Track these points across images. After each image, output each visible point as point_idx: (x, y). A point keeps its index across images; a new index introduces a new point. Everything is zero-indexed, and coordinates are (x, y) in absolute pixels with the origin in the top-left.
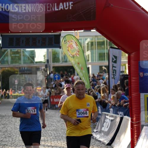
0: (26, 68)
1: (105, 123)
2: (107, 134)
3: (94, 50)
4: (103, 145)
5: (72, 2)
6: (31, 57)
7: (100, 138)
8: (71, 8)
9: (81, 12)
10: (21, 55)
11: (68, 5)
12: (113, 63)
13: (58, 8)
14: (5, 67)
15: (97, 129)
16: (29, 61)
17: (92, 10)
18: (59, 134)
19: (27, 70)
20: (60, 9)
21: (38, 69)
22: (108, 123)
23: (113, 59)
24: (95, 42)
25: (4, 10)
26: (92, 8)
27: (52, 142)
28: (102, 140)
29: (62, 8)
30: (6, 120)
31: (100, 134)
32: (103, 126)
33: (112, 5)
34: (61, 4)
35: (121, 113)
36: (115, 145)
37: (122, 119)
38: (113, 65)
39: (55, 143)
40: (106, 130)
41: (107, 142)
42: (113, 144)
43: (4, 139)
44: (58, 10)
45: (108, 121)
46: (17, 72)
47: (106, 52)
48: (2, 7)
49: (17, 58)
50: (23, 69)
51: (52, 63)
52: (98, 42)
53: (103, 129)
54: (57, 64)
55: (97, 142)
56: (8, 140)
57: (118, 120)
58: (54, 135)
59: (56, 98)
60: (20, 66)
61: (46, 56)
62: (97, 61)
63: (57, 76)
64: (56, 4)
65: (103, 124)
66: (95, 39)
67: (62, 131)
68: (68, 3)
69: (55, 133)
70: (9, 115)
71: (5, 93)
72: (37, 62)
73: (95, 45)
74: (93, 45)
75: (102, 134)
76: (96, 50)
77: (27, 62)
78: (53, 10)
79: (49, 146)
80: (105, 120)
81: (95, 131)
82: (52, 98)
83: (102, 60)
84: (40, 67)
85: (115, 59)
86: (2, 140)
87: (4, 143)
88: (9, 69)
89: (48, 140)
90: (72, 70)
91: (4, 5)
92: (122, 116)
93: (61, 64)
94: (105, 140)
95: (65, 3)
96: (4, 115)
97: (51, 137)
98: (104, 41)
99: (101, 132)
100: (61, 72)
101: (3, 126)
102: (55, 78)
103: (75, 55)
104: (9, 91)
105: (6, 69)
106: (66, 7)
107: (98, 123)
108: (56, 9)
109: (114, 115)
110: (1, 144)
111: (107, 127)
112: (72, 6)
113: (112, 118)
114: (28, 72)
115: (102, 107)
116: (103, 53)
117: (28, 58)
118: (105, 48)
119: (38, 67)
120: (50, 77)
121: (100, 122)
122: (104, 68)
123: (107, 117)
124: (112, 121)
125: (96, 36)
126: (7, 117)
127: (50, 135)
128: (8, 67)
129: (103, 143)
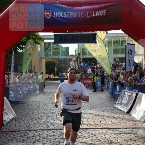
0: (62, 60)
1: (124, 98)
2: (126, 105)
3: (111, 47)
4: (123, 113)
5: (105, 11)
6: (66, 51)
7: (120, 108)
8: (104, 15)
9: (111, 18)
10: (60, 50)
11: (102, 13)
12: (129, 55)
13: (95, 14)
14: (48, 59)
15: (118, 101)
16: (65, 55)
17: (120, 16)
18: (90, 105)
19: (63, 61)
20: (96, 16)
21: (70, 60)
22: (126, 98)
23: (129, 52)
24: (112, 41)
25: (56, 16)
26: (119, 15)
27: (87, 111)
28: (122, 109)
29: (98, 14)
30: (52, 95)
31: (121, 105)
32: (123, 100)
33: (134, 12)
34: (97, 12)
35: (136, 90)
36: (132, 113)
37: (137, 95)
38: (129, 56)
39: (89, 111)
40: (125, 102)
41: (126, 111)
42: (131, 112)
43: (53, 108)
44: (95, 16)
45: (127, 96)
46: (56, 62)
47: (119, 48)
48: (56, 14)
49: (56, 52)
50: (61, 60)
51: (82, 56)
52: (113, 41)
53: (123, 101)
54: (85, 57)
55: (119, 111)
56: (55, 109)
57: (134, 95)
58: (87, 106)
59: (85, 80)
60: (59, 58)
61: (77, 51)
62: (113, 54)
63: (86, 65)
64: (94, 12)
65: (123, 98)
66: (112, 39)
67: (93, 103)
68: (102, 11)
69: (88, 104)
70: (53, 92)
71: (48, 76)
72: (70, 55)
73: (112, 43)
74: (110, 43)
75: (122, 105)
76: (113, 47)
77: (63, 55)
78: (92, 16)
79: (85, 114)
80: (124, 95)
81: (117, 103)
82: (82, 80)
83: (117, 54)
84: (72, 59)
85: (130, 52)
86: (51, 109)
87: (53, 111)
88: (51, 60)
89: (83, 110)
90: (94, 61)
91: (56, 12)
92: (137, 92)
93: (88, 56)
94: (125, 109)
95: (100, 11)
96: (50, 92)
97: (86, 107)
98: (118, 41)
99: (121, 104)
100: (89, 62)
101: (50, 99)
102: (84, 66)
103: (97, 50)
104: (51, 75)
105: (49, 60)
106: (101, 14)
107: (119, 98)
108: (94, 16)
109: (131, 92)
110: (51, 112)
111: (126, 101)
112: (105, 13)
113: (130, 94)
114: (64, 62)
115: (120, 86)
116: (117, 49)
117: (64, 52)
118: (118, 45)
119: (70, 59)
120: (80, 65)
121: (121, 97)
122: (117, 59)
123: (126, 93)
124: (129, 96)
125: (112, 37)
126: (52, 94)
127: (85, 106)
128: (50, 59)
129: (124, 112)
